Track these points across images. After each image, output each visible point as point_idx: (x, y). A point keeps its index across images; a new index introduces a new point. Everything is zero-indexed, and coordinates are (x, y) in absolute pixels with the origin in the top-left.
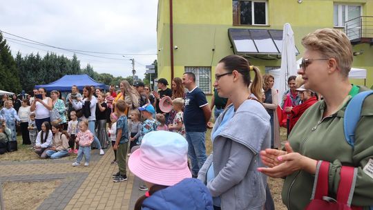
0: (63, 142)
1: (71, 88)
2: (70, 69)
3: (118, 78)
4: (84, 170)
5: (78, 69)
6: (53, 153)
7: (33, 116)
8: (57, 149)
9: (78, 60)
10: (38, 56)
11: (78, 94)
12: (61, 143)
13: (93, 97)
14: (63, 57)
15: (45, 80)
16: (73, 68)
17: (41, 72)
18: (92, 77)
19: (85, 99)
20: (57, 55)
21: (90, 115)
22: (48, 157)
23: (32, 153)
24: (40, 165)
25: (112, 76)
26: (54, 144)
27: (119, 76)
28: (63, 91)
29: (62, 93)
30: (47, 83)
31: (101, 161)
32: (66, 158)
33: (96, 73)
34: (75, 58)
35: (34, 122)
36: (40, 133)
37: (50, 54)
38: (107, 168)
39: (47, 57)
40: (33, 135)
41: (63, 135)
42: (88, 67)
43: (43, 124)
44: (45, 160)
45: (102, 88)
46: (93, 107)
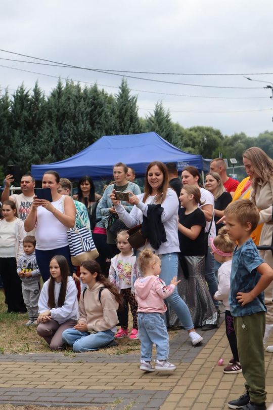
0: (106, 309)
1: (110, 168)
2: (113, 120)
3: (236, 138)
4: (154, 384)
5: (133, 118)
6: (77, 336)
7: (31, 241)
8: (90, 325)
9: (131, 94)
10: (37, 92)
11: (132, 187)
12: (100, 311)
13: (171, 192)
14: (95, 90)
15: (54, 151)
16: (121, 117)
17: (45, 132)
18: (168, 138)
19: (151, 200)
20: (82, 87)
21: (165, 240)
22: (66, 346)
23: (31, 334)
24: (50, 365)
25: (218, 133)
26: (83, 312)
27: (239, 133)
28: (98, 178)
29: (96, 183)
30: (59, 159)
31: (198, 362)
32: (110, 351)
33: (178, 127)
34: (124, 91)
35: (33, 259)
36: (46, 285)
37: (64, 85)
38: (213, 382)
39: (58, 94)
40: (32, 288)
41: (106, 291)
42: (158, 113)
43: (54, 262)
44: (61, 354)
45: (195, 167)
46: (170, 219)
